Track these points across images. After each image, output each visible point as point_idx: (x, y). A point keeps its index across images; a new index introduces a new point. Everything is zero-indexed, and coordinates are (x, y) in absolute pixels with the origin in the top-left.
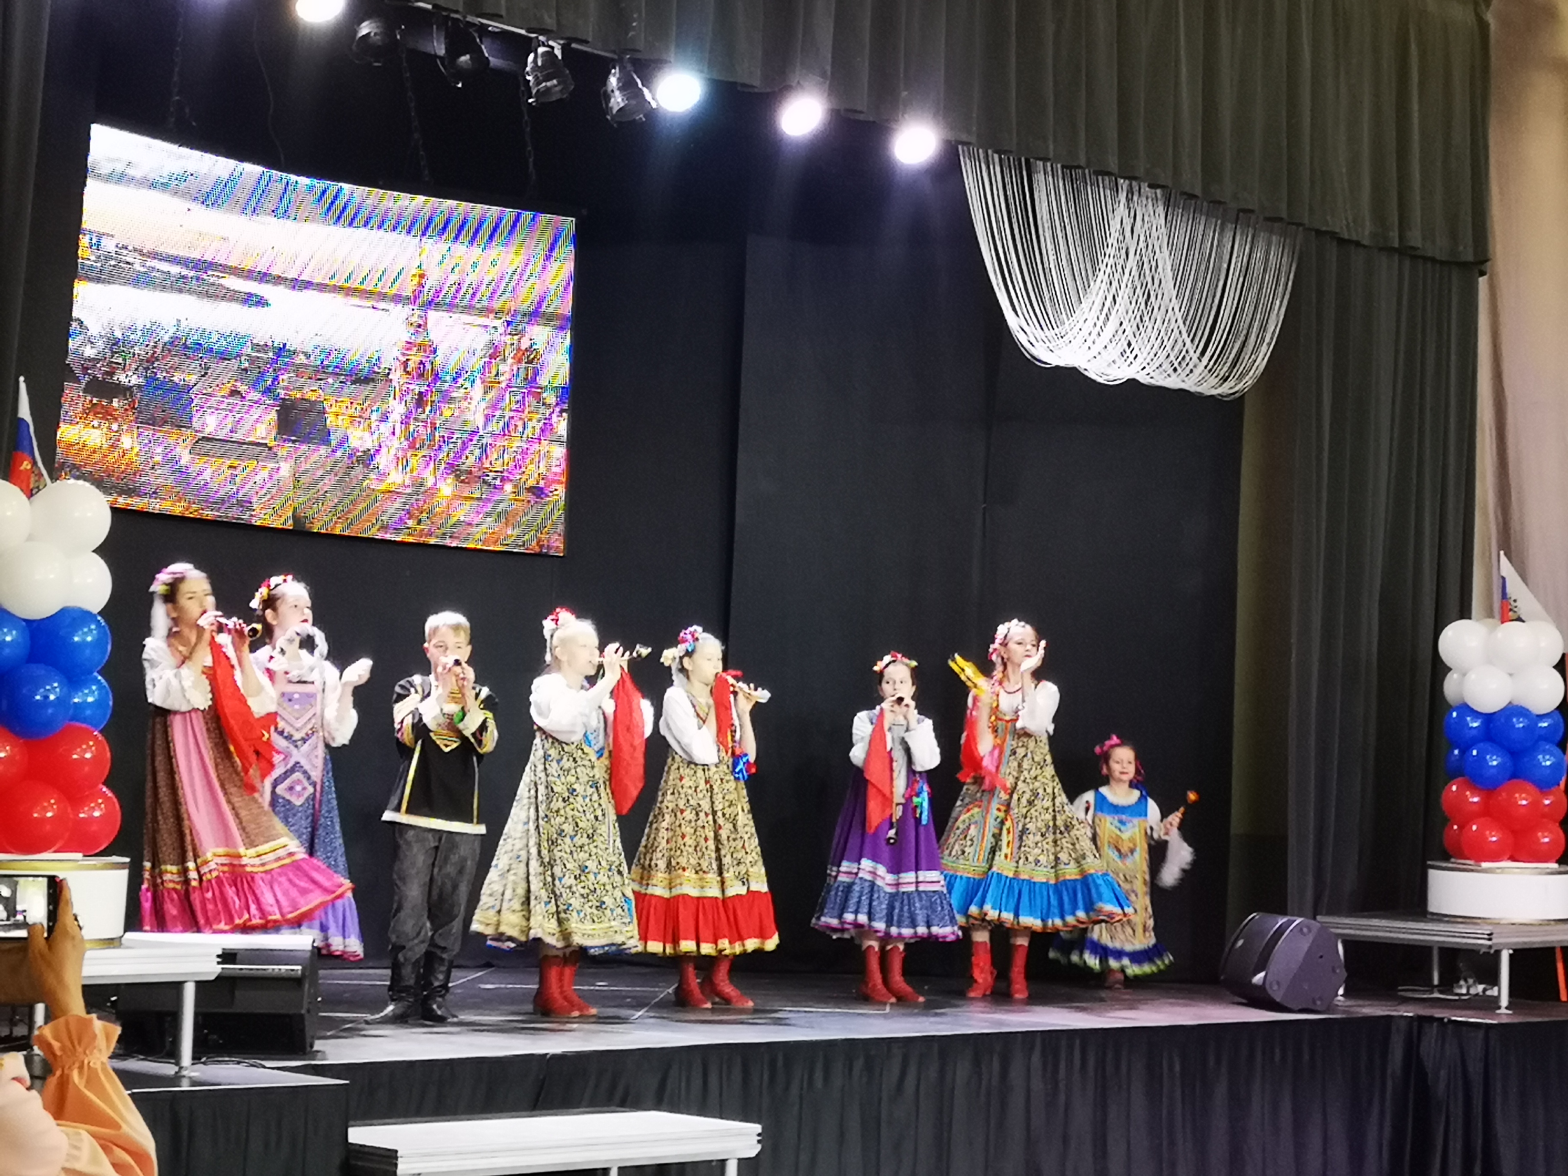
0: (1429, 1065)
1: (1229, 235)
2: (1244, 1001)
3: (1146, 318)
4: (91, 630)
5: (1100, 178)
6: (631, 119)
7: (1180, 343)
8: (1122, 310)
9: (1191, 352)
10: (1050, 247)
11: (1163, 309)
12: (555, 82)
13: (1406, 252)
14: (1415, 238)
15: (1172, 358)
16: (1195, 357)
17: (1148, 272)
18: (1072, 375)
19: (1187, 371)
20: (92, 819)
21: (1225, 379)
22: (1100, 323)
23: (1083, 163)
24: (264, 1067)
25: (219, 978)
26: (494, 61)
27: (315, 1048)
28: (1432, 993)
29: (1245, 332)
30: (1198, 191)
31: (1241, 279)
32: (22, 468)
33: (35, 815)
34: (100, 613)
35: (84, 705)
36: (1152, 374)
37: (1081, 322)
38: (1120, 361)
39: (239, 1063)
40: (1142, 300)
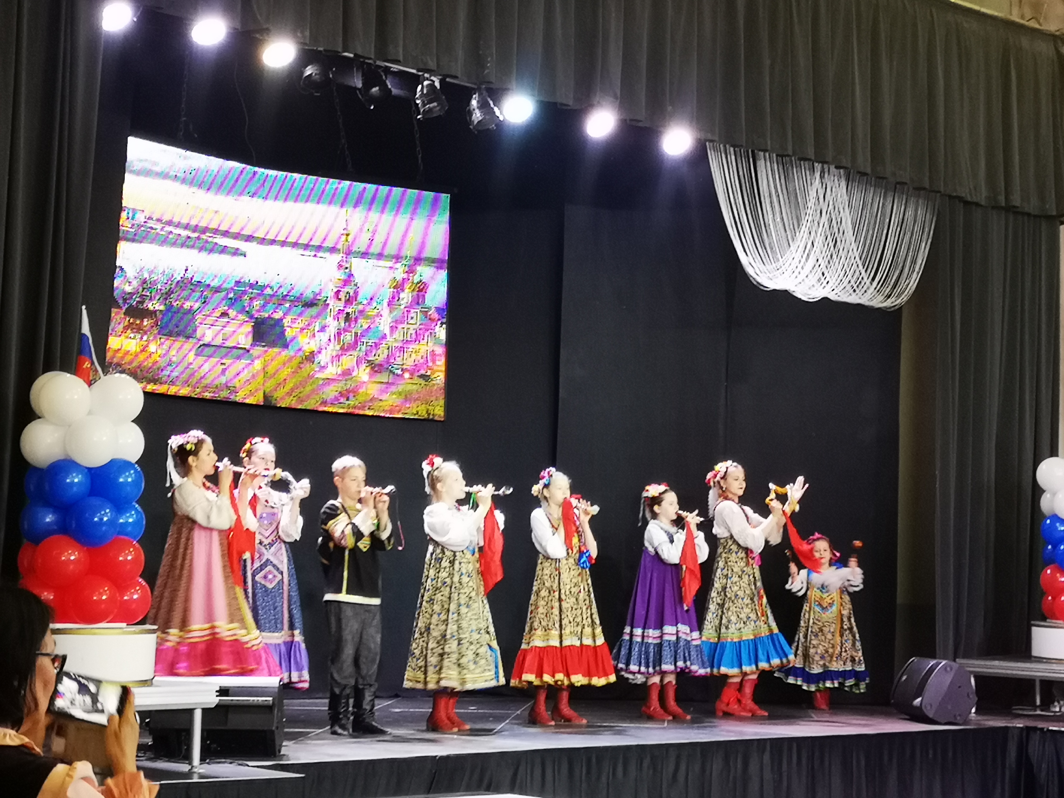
0: (1034, 761)
1: (890, 199)
2: (907, 717)
3: (835, 256)
4: (130, 474)
5: (802, 163)
6: (487, 127)
7: (857, 273)
8: (818, 251)
9: (865, 279)
10: (769, 209)
11: (846, 250)
12: (435, 104)
13: (1010, 209)
14: (1016, 200)
15: (852, 282)
16: (868, 282)
17: (835, 225)
18: (783, 296)
19: (863, 292)
20: (131, 600)
21: (889, 296)
22: (803, 260)
23: (790, 152)
24: (248, 766)
25: (217, 706)
26: (395, 91)
27: (282, 753)
28: (1035, 711)
29: (901, 265)
30: (869, 171)
31: (899, 229)
32: (84, 367)
33: (95, 598)
34: (137, 463)
35: (127, 523)
36: (839, 294)
37: (791, 259)
38: (817, 286)
39: (231, 763)
40: (832, 244)
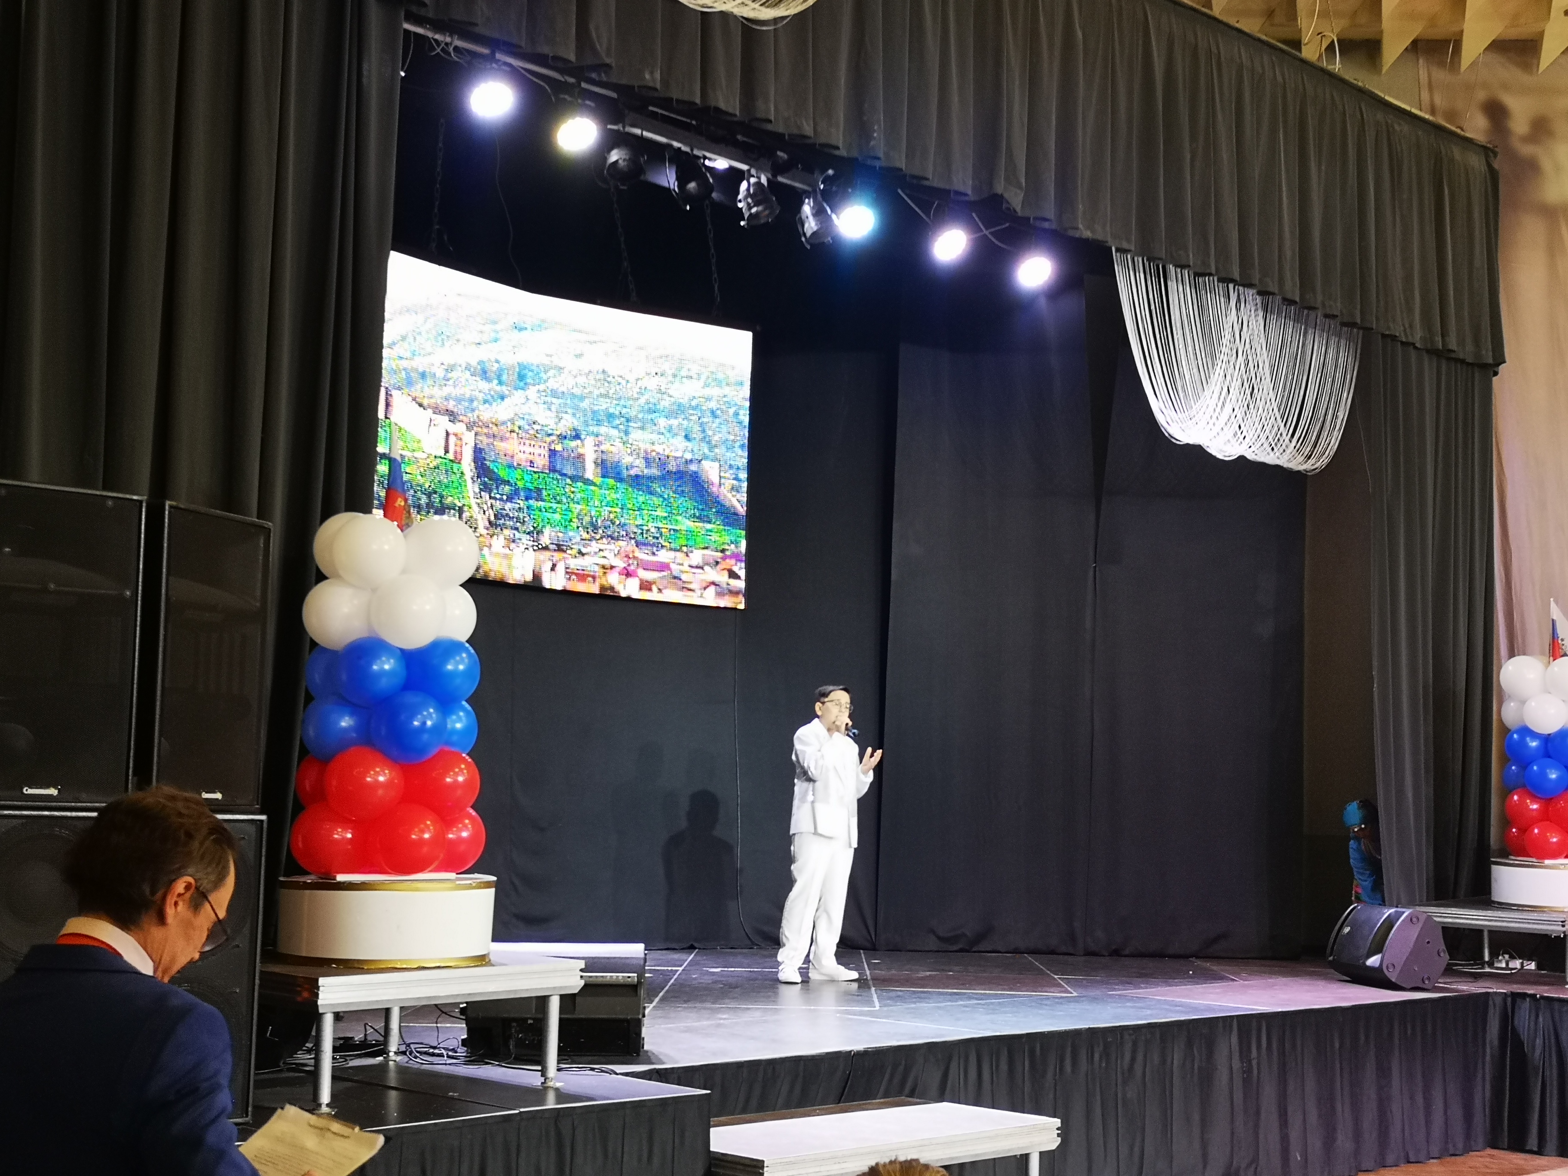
0: (1524, 1037)
3: (1251, 406)
4: (462, 659)
6: (821, 241)
7: (1276, 428)
8: (1234, 399)
9: (1284, 435)
11: (1263, 400)
12: (763, 207)
13: (1442, 355)
14: (1453, 344)
15: (1270, 439)
16: (1287, 440)
17: (1252, 369)
18: (1197, 452)
19: (1281, 451)
20: (460, 840)
21: (1309, 457)
22: (1218, 409)
23: (1214, 272)
24: (615, 1073)
27: (647, 1048)
28: (1483, 968)
30: (1297, 298)
31: (1319, 375)
32: (397, 505)
33: (414, 837)
34: (467, 641)
35: (454, 731)
36: (1256, 452)
37: (1205, 407)
38: (1233, 441)
39: (592, 1070)
40: (1248, 392)
